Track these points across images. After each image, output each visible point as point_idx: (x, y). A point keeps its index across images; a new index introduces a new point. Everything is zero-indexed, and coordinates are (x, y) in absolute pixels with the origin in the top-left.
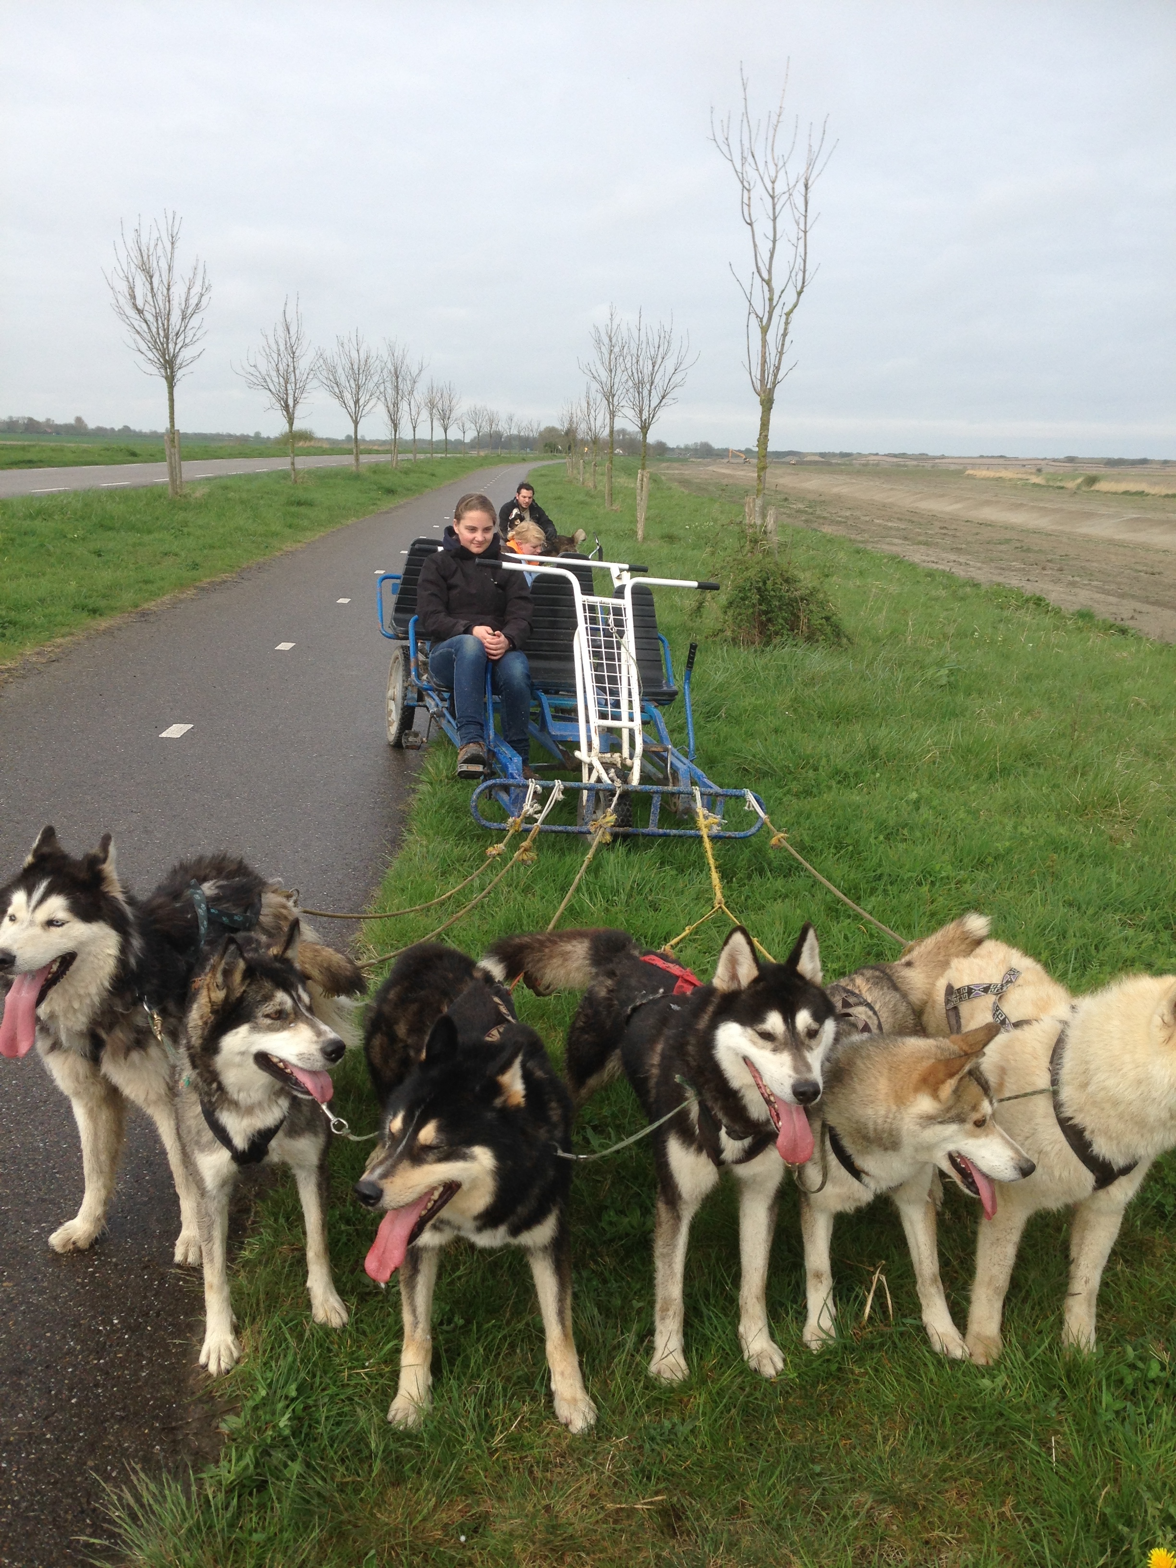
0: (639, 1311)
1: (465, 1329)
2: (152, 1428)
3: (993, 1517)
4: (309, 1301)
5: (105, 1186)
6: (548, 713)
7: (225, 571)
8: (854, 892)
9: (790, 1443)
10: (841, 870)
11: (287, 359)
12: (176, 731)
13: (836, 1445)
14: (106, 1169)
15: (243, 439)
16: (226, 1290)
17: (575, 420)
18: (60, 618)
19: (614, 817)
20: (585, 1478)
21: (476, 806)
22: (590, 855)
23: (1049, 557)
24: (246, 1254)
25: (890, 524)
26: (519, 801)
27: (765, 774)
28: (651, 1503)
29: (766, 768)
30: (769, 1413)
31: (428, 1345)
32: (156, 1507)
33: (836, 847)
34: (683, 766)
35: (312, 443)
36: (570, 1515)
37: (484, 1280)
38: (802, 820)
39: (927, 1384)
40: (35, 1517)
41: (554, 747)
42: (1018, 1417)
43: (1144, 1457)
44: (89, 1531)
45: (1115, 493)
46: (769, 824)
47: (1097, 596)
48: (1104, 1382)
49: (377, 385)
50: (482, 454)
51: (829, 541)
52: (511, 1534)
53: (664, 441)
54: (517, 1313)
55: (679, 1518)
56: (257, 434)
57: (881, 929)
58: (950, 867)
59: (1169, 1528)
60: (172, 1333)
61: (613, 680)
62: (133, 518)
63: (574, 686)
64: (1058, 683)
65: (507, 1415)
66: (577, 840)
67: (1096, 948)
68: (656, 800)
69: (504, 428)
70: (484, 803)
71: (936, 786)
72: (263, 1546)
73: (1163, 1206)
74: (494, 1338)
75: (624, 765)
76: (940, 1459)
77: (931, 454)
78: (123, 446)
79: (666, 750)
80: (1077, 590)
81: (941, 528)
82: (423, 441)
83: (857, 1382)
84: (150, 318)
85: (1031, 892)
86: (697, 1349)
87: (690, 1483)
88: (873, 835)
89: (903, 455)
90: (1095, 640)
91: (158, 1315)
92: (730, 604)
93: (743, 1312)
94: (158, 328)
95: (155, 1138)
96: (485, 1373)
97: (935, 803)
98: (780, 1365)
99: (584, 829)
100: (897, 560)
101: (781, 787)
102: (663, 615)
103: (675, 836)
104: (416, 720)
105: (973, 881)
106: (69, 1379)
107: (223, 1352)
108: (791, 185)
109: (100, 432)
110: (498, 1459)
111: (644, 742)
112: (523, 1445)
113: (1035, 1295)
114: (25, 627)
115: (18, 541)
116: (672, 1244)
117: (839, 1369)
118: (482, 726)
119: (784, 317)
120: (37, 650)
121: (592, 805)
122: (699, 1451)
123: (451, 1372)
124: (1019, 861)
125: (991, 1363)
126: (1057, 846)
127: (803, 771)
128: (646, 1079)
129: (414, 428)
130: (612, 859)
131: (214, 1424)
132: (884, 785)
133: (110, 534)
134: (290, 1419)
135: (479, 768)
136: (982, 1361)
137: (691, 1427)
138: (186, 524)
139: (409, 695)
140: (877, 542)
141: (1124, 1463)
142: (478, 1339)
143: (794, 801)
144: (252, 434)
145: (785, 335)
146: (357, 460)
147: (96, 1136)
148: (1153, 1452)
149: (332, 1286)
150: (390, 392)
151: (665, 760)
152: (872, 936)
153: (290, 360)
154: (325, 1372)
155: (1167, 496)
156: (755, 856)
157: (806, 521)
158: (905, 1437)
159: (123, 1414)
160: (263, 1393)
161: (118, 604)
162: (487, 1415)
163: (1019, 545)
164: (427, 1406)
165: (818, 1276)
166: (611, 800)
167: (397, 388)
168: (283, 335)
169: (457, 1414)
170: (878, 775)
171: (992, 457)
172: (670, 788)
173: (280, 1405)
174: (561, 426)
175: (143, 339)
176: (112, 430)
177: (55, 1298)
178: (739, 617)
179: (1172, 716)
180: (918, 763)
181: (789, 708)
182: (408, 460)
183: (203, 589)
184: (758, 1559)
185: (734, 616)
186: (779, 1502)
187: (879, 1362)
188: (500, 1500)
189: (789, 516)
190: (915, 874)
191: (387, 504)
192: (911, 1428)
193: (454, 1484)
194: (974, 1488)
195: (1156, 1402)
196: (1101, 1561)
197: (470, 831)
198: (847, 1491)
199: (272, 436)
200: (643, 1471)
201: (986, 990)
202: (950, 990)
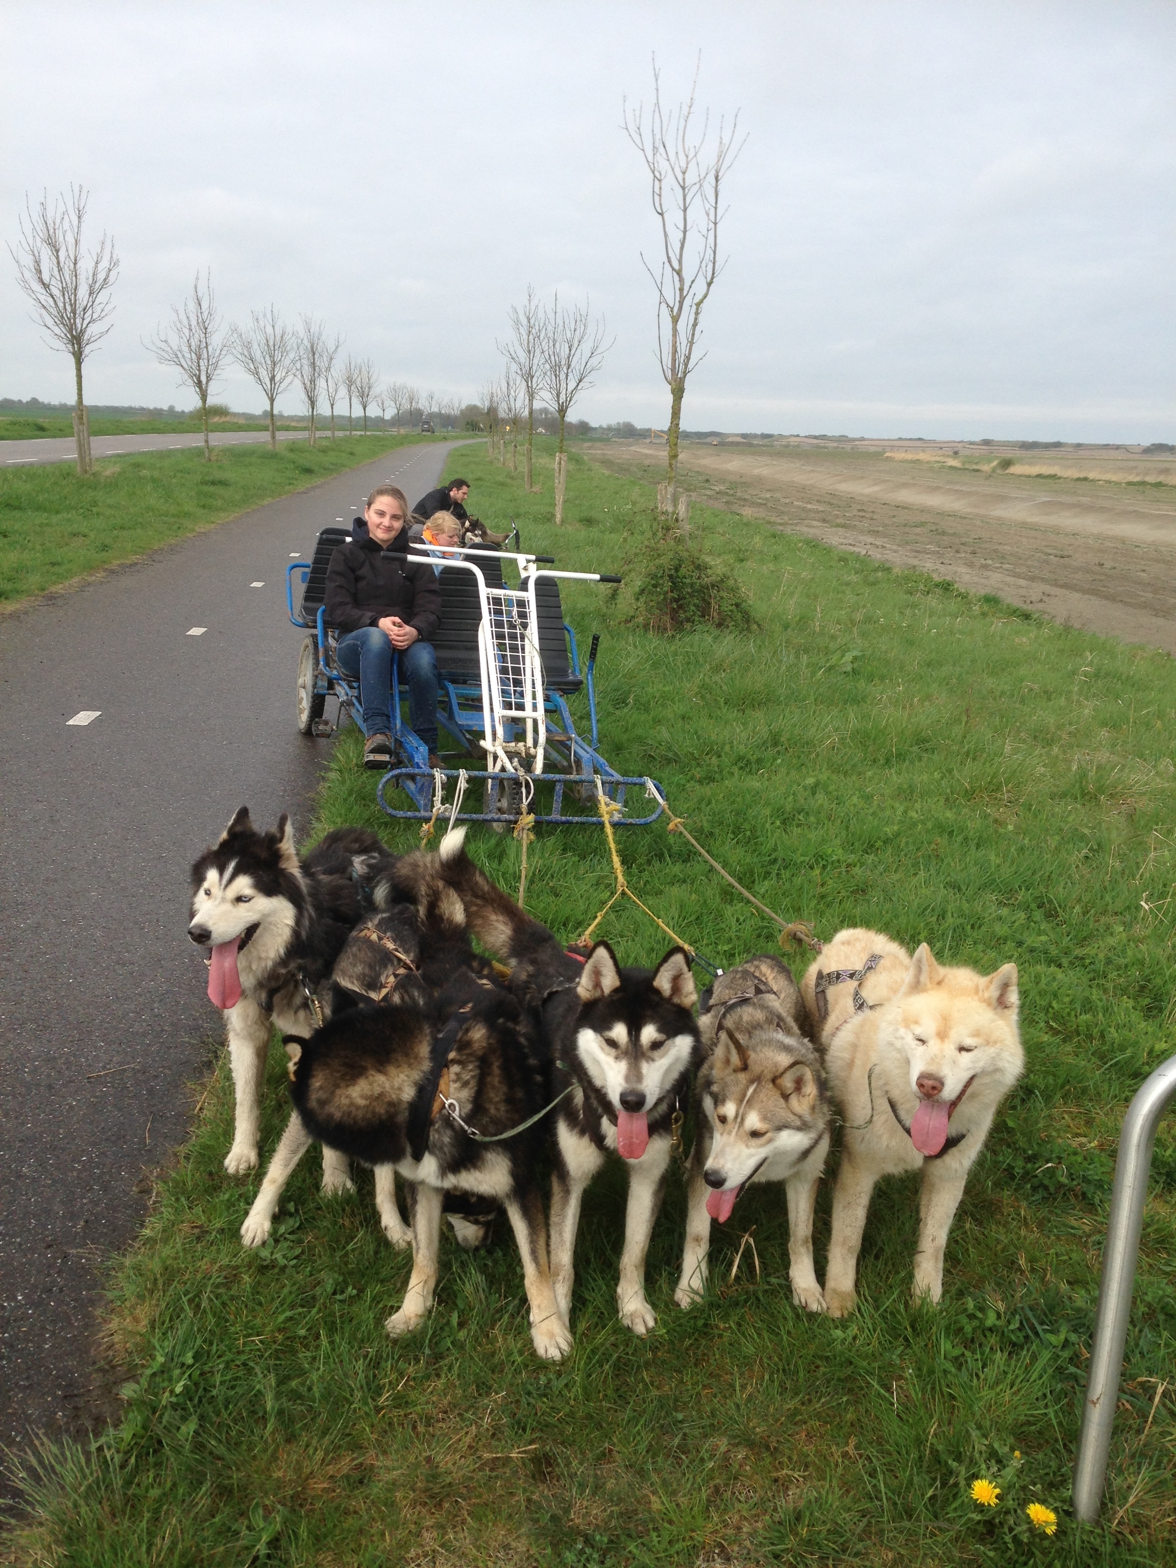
1: (358, 1298)
2: (55, 1397)
3: (837, 1456)
6: (454, 701)
7: (136, 553)
8: (747, 878)
9: (655, 1393)
10: (737, 855)
11: (198, 334)
12: (83, 718)
13: (698, 1394)
15: (157, 413)
17: (495, 398)
20: (465, 1430)
21: (383, 795)
23: (964, 540)
24: (147, 1232)
25: (809, 506)
27: (669, 761)
28: (525, 1452)
29: (670, 755)
30: (639, 1367)
32: (58, 1468)
33: (734, 833)
34: (586, 754)
35: (228, 419)
36: (450, 1465)
37: (376, 1252)
38: (703, 806)
39: (785, 1337)
41: (460, 735)
42: (865, 1364)
43: (977, 1399)
45: (1029, 476)
46: (668, 811)
47: (1009, 579)
48: (943, 1332)
49: (293, 362)
50: (402, 432)
51: (746, 524)
52: (393, 1484)
53: (586, 420)
55: (549, 1464)
56: (171, 408)
58: (841, 851)
59: (993, 1461)
60: (74, 1308)
61: (517, 671)
62: (40, 498)
63: (479, 675)
64: (958, 669)
65: (394, 1375)
66: (483, 827)
67: (973, 926)
68: (559, 788)
69: (424, 405)
70: (391, 792)
71: (833, 772)
72: (159, 1501)
73: (1013, 1168)
74: (384, 1306)
75: (528, 754)
76: (791, 1405)
77: (850, 436)
78: (31, 420)
79: (570, 739)
80: (989, 573)
81: (859, 511)
82: (339, 417)
83: (720, 1336)
84: (56, 292)
85: (915, 874)
87: (561, 1433)
88: (769, 822)
89: (823, 437)
90: (998, 625)
91: (61, 1290)
92: (642, 591)
93: (622, 1275)
94: (65, 304)
96: (375, 1338)
97: (831, 788)
98: (651, 1323)
100: (813, 544)
101: (684, 774)
103: (577, 823)
104: (326, 709)
105: (862, 864)
108: (702, 177)
109: (7, 405)
110: (384, 1416)
111: (548, 730)
112: (406, 1402)
113: (888, 1251)
117: (706, 1325)
118: (388, 717)
119: (694, 308)
121: (496, 793)
122: (572, 1402)
123: (343, 1337)
124: (907, 843)
125: (846, 1316)
126: (946, 830)
127: (707, 757)
129: (332, 405)
131: (114, 1391)
132: (783, 770)
133: (17, 514)
134: (186, 1384)
135: (386, 758)
136: (837, 1314)
137: (565, 1381)
138: (95, 504)
139: (320, 683)
140: (796, 524)
142: (370, 1307)
143: (697, 786)
144: (166, 408)
145: (695, 325)
146: (274, 437)
148: (987, 1394)
150: (307, 370)
151: (569, 748)
152: (763, 918)
153: (203, 335)
154: (222, 1341)
155: (1079, 479)
156: (656, 842)
157: (727, 503)
158: (761, 1386)
159: (27, 1384)
160: (161, 1361)
161: (25, 587)
162: (375, 1376)
163: (933, 528)
165: (697, 1240)
167: (313, 365)
168: (193, 309)
169: (346, 1375)
170: (779, 761)
171: (911, 439)
172: (573, 777)
173: (177, 1372)
174: (483, 404)
175: (50, 314)
176: (20, 401)
178: (651, 604)
179: (1062, 701)
180: (818, 750)
181: (697, 694)
182: (326, 438)
183: (112, 572)
184: (620, 1500)
185: (645, 603)
186: (643, 1447)
187: (742, 1317)
188: (385, 1453)
189: (710, 497)
190: (807, 859)
191: (304, 483)
192: (767, 1377)
193: (340, 1440)
194: (822, 1430)
195: (991, 1349)
196: (930, 1493)
197: (378, 818)
198: (706, 1436)
199: (186, 410)
200: (519, 1423)
201: (852, 976)
202: (820, 975)
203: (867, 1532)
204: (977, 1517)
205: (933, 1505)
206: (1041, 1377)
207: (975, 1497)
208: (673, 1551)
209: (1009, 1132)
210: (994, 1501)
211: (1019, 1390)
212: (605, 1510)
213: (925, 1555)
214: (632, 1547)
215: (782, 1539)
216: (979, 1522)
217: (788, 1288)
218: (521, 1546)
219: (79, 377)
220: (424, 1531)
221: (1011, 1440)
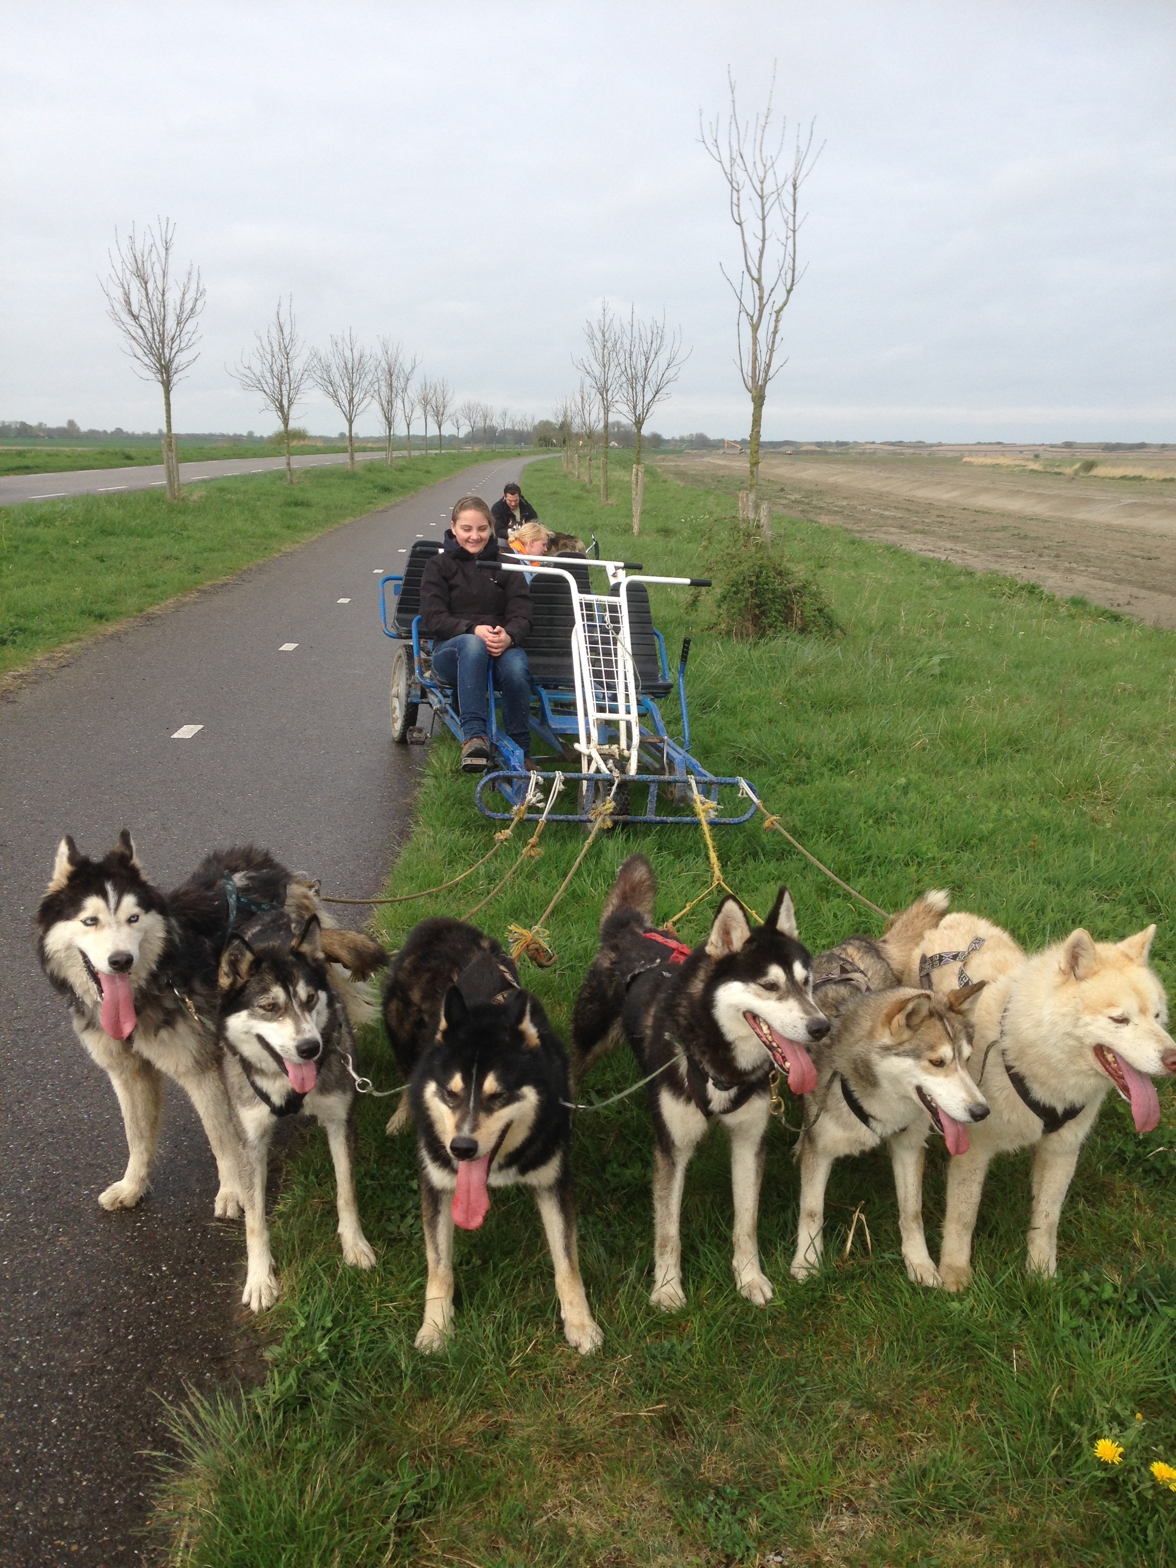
0: (641, 1249)
1: (484, 1269)
2: (202, 1358)
3: (959, 1419)
4: (340, 1245)
5: (147, 1150)
6: (548, 707)
7: (226, 574)
8: (844, 873)
9: (776, 1358)
10: (832, 852)
11: (281, 360)
12: (187, 732)
13: (819, 1360)
14: (147, 1134)
15: (236, 439)
16: (266, 1236)
17: (569, 413)
18: (67, 623)
19: (613, 804)
20: (594, 1390)
21: (480, 798)
22: (590, 840)
23: (1047, 544)
24: (280, 1207)
25: (887, 513)
26: (521, 792)
27: (759, 763)
28: (653, 1411)
29: (760, 757)
30: (759, 1334)
31: (450, 1279)
33: (827, 832)
34: (679, 755)
35: (306, 442)
36: (581, 1422)
37: (498, 1226)
38: (795, 806)
39: (902, 1308)
40: (101, 1436)
41: (553, 739)
42: (984, 1334)
43: (1096, 1366)
44: (150, 1446)
45: (1113, 478)
46: (763, 809)
47: (1093, 582)
48: (1061, 1303)
49: (371, 384)
50: (476, 449)
51: (824, 532)
52: (528, 1439)
53: (659, 432)
54: (529, 1253)
55: (678, 1423)
56: (251, 434)
57: (869, 907)
58: (935, 848)
59: (1115, 1423)
60: (216, 1277)
61: (610, 675)
62: (133, 523)
63: (573, 681)
64: (1048, 671)
65: (523, 1338)
66: (578, 828)
67: (1073, 922)
68: (654, 789)
69: (498, 423)
70: (488, 795)
71: (924, 772)
72: (308, 1453)
73: (1124, 1152)
74: (509, 1276)
75: (622, 756)
76: (911, 1371)
77: (927, 441)
78: (117, 449)
79: (662, 741)
80: (1074, 577)
81: (939, 516)
82: (417, 437)
83: (838, 1307)
84: (145, 323)
85: (1013, 871)
86: (693, 1282)
87: (687, 1394)
88: (863, 820)
89: (900, 444)
90: (1086, 626)
91: (202, 1261)
92: (724, 599)
93: (736, 1248)
94: (153, 334)
95: (190, 1109)
96: (502, 1306)
97: (923, 788)
98: (769, 1295)
99: (584, 817)
100: (893, 550)
101: (773, 775)
102: (657, 610)
103: (671, 823)
104: (420, 717)
105: (958, 862)
106: (125, 1319)
107: (264, 1291)
108: (780, 185)
109: (93, 436)
110: (515, 1376)
111: (641, 733)
112: (537, 1364)
113: (1002, 1230)
114: (35, 633)
115: (21, 549)
116: (668, 1188)
117: (823, 1297)
118: (485, 721)
119: (774, 315)
120: (47, 656)
121: (591, 794)
122: (695, 1366)
123: (471, 1304)
124: (1003, 842)
125: (961, 1289)
126: (1037, 826)
127: (796, 760)
128: (642, 1040)
129: (408, 425)
130: (613, 847)
131: (258, 1353)
132: (874, 771)
133: (111, 539)
134: (327, 1345)
135: (483, 761)
136: (953, 1289)
137: (688, 1347)
138: (185, 527)
139: (413, 692)
140: (874, 531)
141: (1078, 1371)
142: (495, 1276)
143: (788, 788)
144: (245, 434)
145: (775, 332)
146: (352, 458)
147: (134, 1105)
148: (1105, 1362)
149: (361, 1231)
150: (384, 390)
151: (661, 750)
152: (860, 914)
153: (284, 361)
154: (357, 1306)
155: (1165, 480)
156: (749, 840)
157: (802, 511)
158: (881, 1353)
159: (175, 1347)
160: (303, 1324)
161: (124, 609)
162: (504, 1340)
163: (1016, 532)
164: (450, 1332)
165: (811, 1215)
166: (610, 790)
167: (391, 385)
168: (276, 336)
169: (477, 1339)
170: (868, 762)
171: (990, 444)
172: (666, 777)
173: (319, 1334)
174: (555, 420)
175: (139, 344)
176: (105, 432)
177: (108, 1250)
178: (733, 611)
179: (1157, 701)
180: (908, 750)
181: (783, 698)
182: (403, 457)
183: (205, 592)
184: (748, 1456)
185: (728, 609)
186: (767, 1408)
187: (859, 1290)
188: (518, 1411)
189: (785, 506)
190: (902, 856)
191: (383, 502)
192: (886, 1345)
193: (476, 1398)
194: (944, 1394)
195: (1109, 1321)
196: (1054, 1452)
197: (475, 821)
198: (828, 1400)
199: (265, 436)
200: (645, 1384)
201: (955, 957)
202: (924, 959)
203: (991, 1490)
204: (1100, 1474)
205: (1056, 1465)
206: (1158, 1346)
207: (1098, 1455)
208: (802, 1504)
209: (1119, 1119)
210: (1117, 1460)
211: (1137, 1359)
212: (734, 1465)
213: (1051, 1510)
214: (762, 1500)
215: (908, 1494)
216: (1102, 1480)
217: (901, 1264)
218: (654, 1498)
219: (168, 404)
220: (559, 1483)
221: (1131, 1405)
